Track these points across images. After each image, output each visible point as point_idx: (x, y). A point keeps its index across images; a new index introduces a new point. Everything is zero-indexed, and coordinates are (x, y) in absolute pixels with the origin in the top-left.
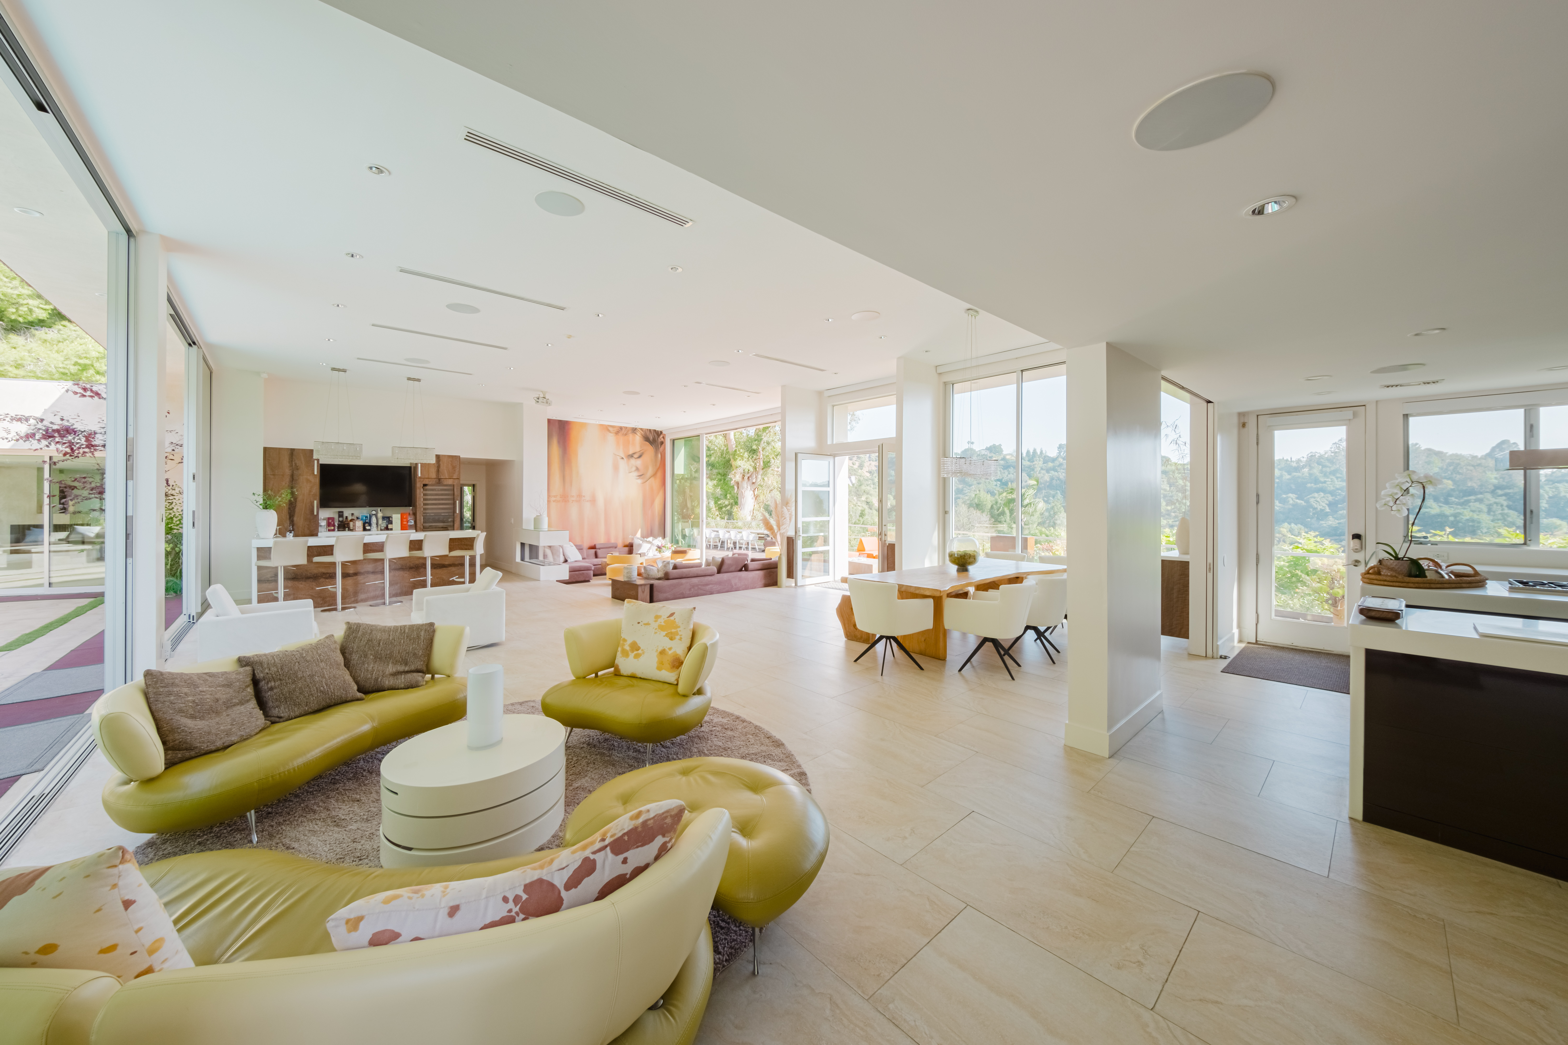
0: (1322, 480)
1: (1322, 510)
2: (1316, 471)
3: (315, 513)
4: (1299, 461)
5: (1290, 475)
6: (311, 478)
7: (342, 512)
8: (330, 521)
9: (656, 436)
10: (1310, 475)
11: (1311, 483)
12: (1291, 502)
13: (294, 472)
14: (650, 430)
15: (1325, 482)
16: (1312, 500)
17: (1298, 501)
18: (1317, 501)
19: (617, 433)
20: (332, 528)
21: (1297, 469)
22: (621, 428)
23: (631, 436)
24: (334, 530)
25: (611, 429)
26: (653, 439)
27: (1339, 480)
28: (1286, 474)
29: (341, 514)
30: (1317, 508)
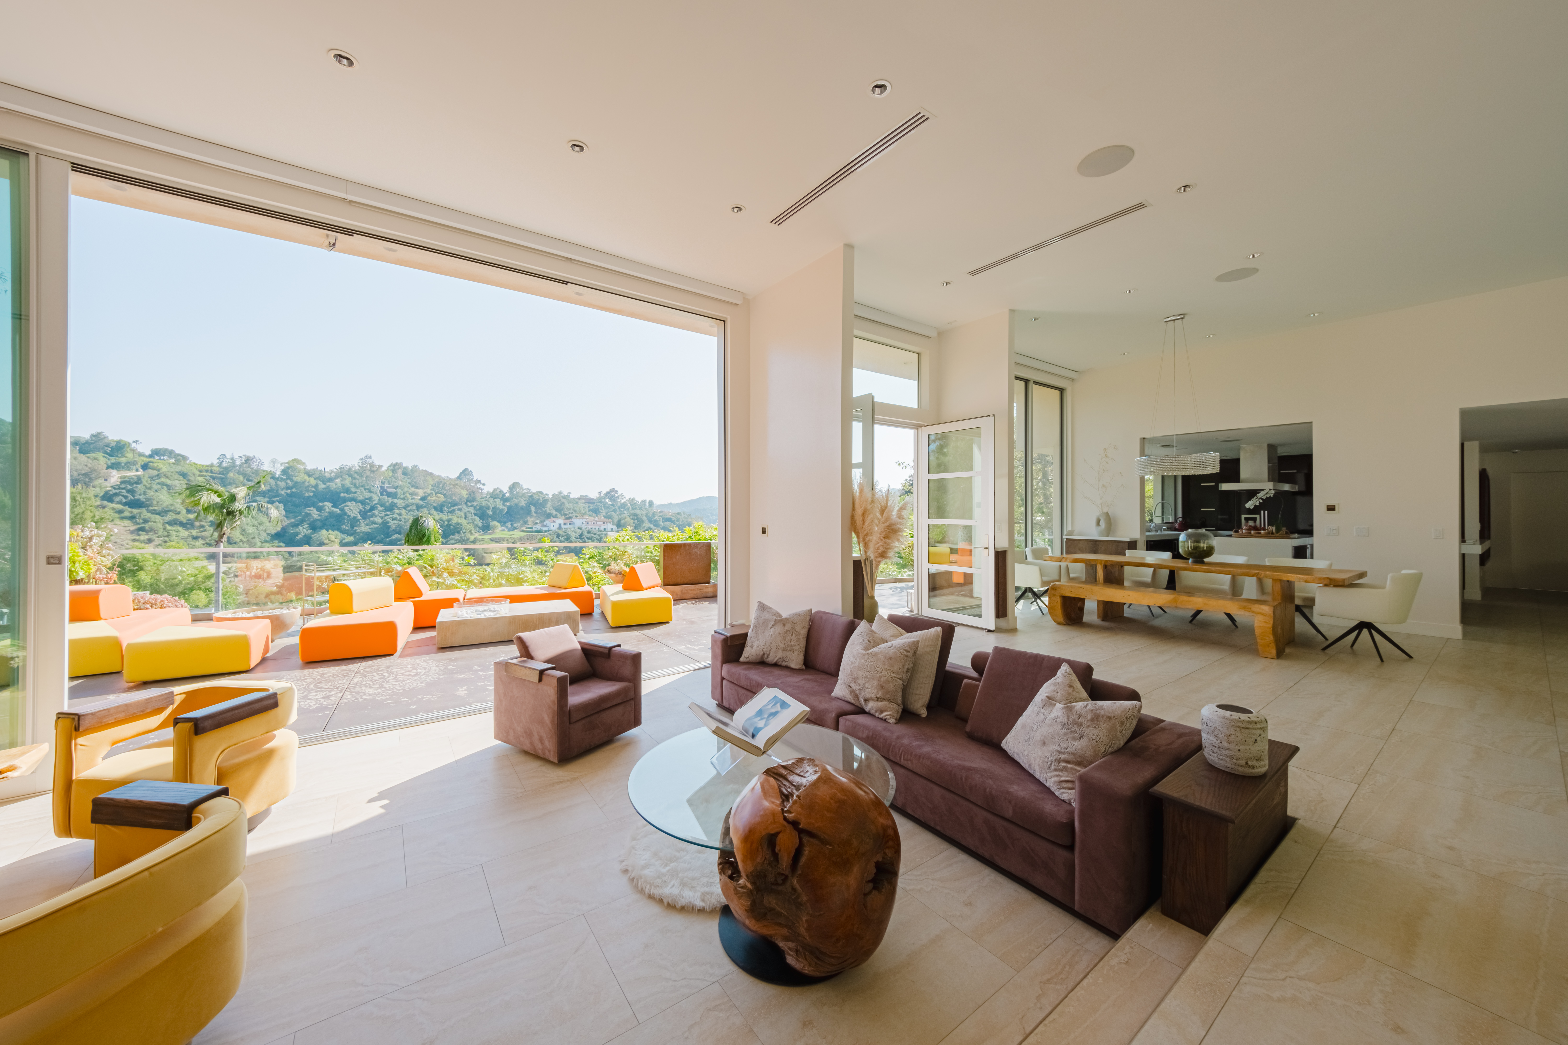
0: (353, 490)
1: (354, 518)
2: (348, 482)
5: (325, 484)
10: (343, 485)
11: (344, 493)
12: (327, 510)
15: (355, 492)
16: (346, 509)
17: (333, 509)
18: (351, 510)
21: (331, 480)
27: (367, 491)
28: (321, 483)
30: (350, 516)
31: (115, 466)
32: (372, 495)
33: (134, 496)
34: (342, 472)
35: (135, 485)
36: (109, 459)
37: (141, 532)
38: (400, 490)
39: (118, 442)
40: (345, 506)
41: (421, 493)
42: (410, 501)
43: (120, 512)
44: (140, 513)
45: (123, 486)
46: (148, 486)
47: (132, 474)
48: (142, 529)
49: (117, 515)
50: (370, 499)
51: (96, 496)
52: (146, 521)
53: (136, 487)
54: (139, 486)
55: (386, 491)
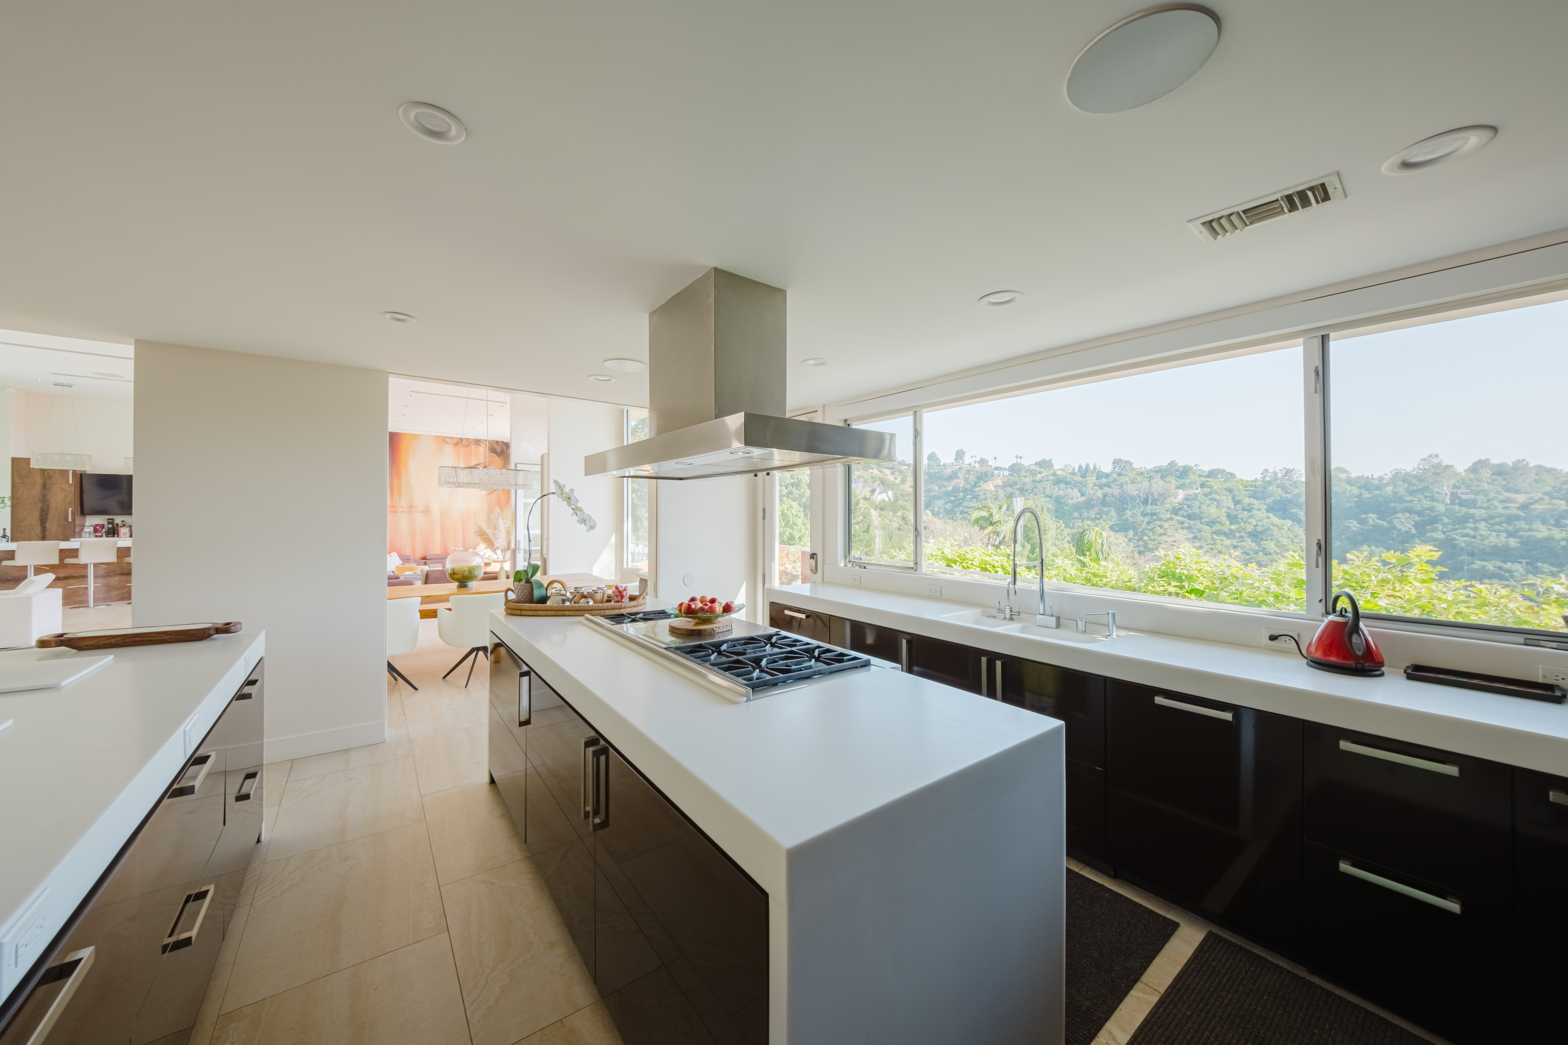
0: (1408, 499)
1: (1407, 532)
2: (1401, 490)
3: (70, 520)
4: (1381, 479)
5: (1370, 493)
6: (66, 487)
7: (113, 519)
8: (98, 527)
9: (505, 448)
10: (1395, 493)
11: (1395, 502)
12: (1371, 522)
13: (47, 481)
14: (497, 442)
15: (1411, 501)
16: (1395, 521)
17: (1379, 522)
18: (1401, 522)
19: (456, 444)
20: (100, 534)
21: (1378, 488)
22: (461, 440)
23: (473, 448)
24: (101, 536)
25: (448, 440)
26: (501, 450)
27: (1429, 499)
28: (1366, 492)
29: (111, 522)
30: (1400, 530)
31: (1182, 487)
32: (1436, 504)
33: (1192, 510)
34: (1399, 477)
35: (1193, 501)
36: (1178, 482)
37: (1195, 540)
38: (1482, 497)
39: (1185, 467)
40: (1395, 518)
41: (1521, 498)
42: (1500, 510)
43: (1182, 523)
44: (1195, 524)
45: (1185, 502)
46: (1203, 501)
47: (1191, 492)
48: (1195, 538)
49: (1180, 525)
50: (1432, 509)
51: (1167, 511)
52: (1200, 531)
53: (1194, 503)
54: (1195, 502)
55: (1459, 498)
